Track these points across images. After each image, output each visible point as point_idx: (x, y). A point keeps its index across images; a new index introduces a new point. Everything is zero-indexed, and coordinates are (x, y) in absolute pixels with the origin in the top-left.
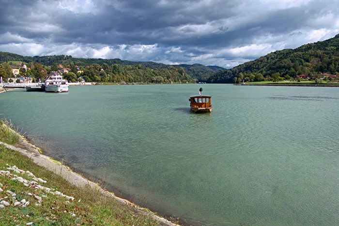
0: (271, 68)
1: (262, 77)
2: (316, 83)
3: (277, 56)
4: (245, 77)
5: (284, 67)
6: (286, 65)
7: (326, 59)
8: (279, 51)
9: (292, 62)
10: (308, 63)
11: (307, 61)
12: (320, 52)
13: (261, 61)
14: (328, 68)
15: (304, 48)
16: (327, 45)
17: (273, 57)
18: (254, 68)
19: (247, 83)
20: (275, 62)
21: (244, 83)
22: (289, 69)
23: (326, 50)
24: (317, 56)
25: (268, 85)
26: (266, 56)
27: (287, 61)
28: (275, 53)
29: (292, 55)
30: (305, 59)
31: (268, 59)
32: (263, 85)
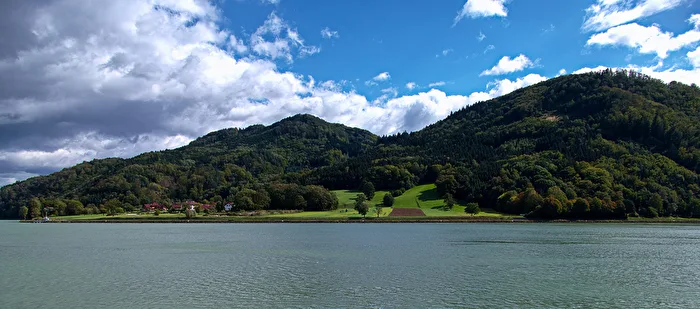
0: (88, 191)
1: (81, 207)
2: (188, 217)
3: (96, 169)
4: (45, 205)
5: (114, 189)
6: (118, 185)
7: (184, 177)
8: (100, 161)
9: (129, 181)
10: (154, 184)
11: (154, 180)
12: (172, 167)
13: (66, 177)
14: (188, 193)
15: (145, 158)
16: (181, 157)
17: (89, 170)
18: (51, 189)
19: (54, 218)
20: (97, 181)
21: (47, 219)
22: (125, 193)
23: (180, 164)
24: (167, 173)
25: (101, 221)
26: (73, 168)
27: (118, 180)
28: (91, 163)
29: (126, 168)
30: (148, 176)
31: (78, 173)
32: (90, 221)
